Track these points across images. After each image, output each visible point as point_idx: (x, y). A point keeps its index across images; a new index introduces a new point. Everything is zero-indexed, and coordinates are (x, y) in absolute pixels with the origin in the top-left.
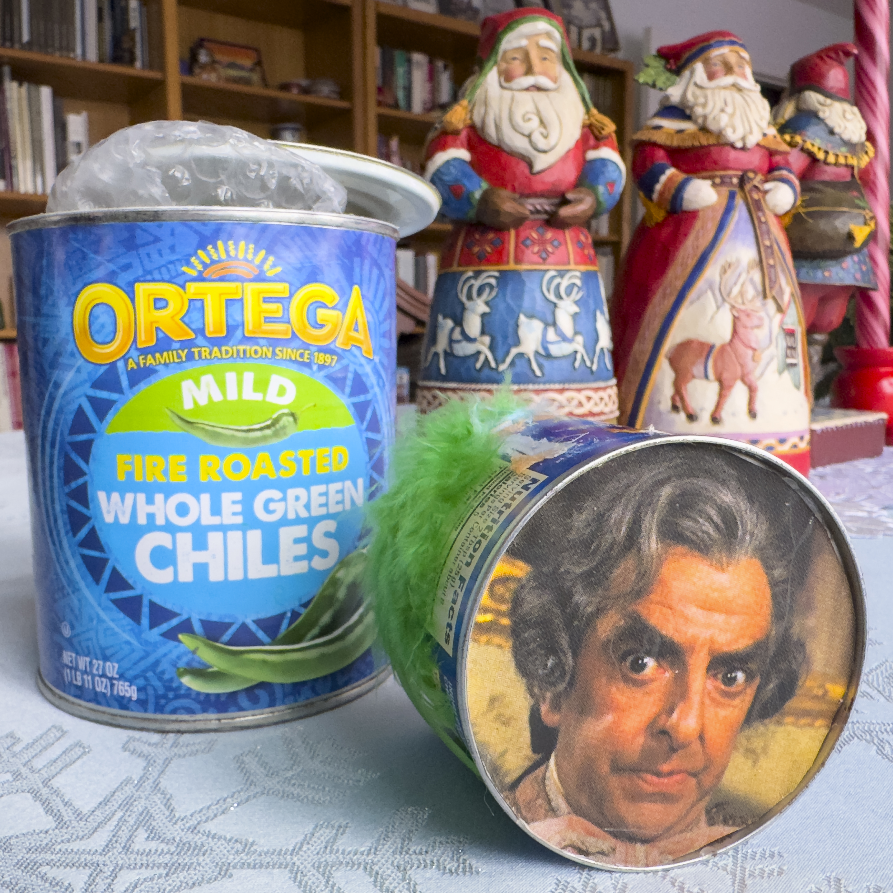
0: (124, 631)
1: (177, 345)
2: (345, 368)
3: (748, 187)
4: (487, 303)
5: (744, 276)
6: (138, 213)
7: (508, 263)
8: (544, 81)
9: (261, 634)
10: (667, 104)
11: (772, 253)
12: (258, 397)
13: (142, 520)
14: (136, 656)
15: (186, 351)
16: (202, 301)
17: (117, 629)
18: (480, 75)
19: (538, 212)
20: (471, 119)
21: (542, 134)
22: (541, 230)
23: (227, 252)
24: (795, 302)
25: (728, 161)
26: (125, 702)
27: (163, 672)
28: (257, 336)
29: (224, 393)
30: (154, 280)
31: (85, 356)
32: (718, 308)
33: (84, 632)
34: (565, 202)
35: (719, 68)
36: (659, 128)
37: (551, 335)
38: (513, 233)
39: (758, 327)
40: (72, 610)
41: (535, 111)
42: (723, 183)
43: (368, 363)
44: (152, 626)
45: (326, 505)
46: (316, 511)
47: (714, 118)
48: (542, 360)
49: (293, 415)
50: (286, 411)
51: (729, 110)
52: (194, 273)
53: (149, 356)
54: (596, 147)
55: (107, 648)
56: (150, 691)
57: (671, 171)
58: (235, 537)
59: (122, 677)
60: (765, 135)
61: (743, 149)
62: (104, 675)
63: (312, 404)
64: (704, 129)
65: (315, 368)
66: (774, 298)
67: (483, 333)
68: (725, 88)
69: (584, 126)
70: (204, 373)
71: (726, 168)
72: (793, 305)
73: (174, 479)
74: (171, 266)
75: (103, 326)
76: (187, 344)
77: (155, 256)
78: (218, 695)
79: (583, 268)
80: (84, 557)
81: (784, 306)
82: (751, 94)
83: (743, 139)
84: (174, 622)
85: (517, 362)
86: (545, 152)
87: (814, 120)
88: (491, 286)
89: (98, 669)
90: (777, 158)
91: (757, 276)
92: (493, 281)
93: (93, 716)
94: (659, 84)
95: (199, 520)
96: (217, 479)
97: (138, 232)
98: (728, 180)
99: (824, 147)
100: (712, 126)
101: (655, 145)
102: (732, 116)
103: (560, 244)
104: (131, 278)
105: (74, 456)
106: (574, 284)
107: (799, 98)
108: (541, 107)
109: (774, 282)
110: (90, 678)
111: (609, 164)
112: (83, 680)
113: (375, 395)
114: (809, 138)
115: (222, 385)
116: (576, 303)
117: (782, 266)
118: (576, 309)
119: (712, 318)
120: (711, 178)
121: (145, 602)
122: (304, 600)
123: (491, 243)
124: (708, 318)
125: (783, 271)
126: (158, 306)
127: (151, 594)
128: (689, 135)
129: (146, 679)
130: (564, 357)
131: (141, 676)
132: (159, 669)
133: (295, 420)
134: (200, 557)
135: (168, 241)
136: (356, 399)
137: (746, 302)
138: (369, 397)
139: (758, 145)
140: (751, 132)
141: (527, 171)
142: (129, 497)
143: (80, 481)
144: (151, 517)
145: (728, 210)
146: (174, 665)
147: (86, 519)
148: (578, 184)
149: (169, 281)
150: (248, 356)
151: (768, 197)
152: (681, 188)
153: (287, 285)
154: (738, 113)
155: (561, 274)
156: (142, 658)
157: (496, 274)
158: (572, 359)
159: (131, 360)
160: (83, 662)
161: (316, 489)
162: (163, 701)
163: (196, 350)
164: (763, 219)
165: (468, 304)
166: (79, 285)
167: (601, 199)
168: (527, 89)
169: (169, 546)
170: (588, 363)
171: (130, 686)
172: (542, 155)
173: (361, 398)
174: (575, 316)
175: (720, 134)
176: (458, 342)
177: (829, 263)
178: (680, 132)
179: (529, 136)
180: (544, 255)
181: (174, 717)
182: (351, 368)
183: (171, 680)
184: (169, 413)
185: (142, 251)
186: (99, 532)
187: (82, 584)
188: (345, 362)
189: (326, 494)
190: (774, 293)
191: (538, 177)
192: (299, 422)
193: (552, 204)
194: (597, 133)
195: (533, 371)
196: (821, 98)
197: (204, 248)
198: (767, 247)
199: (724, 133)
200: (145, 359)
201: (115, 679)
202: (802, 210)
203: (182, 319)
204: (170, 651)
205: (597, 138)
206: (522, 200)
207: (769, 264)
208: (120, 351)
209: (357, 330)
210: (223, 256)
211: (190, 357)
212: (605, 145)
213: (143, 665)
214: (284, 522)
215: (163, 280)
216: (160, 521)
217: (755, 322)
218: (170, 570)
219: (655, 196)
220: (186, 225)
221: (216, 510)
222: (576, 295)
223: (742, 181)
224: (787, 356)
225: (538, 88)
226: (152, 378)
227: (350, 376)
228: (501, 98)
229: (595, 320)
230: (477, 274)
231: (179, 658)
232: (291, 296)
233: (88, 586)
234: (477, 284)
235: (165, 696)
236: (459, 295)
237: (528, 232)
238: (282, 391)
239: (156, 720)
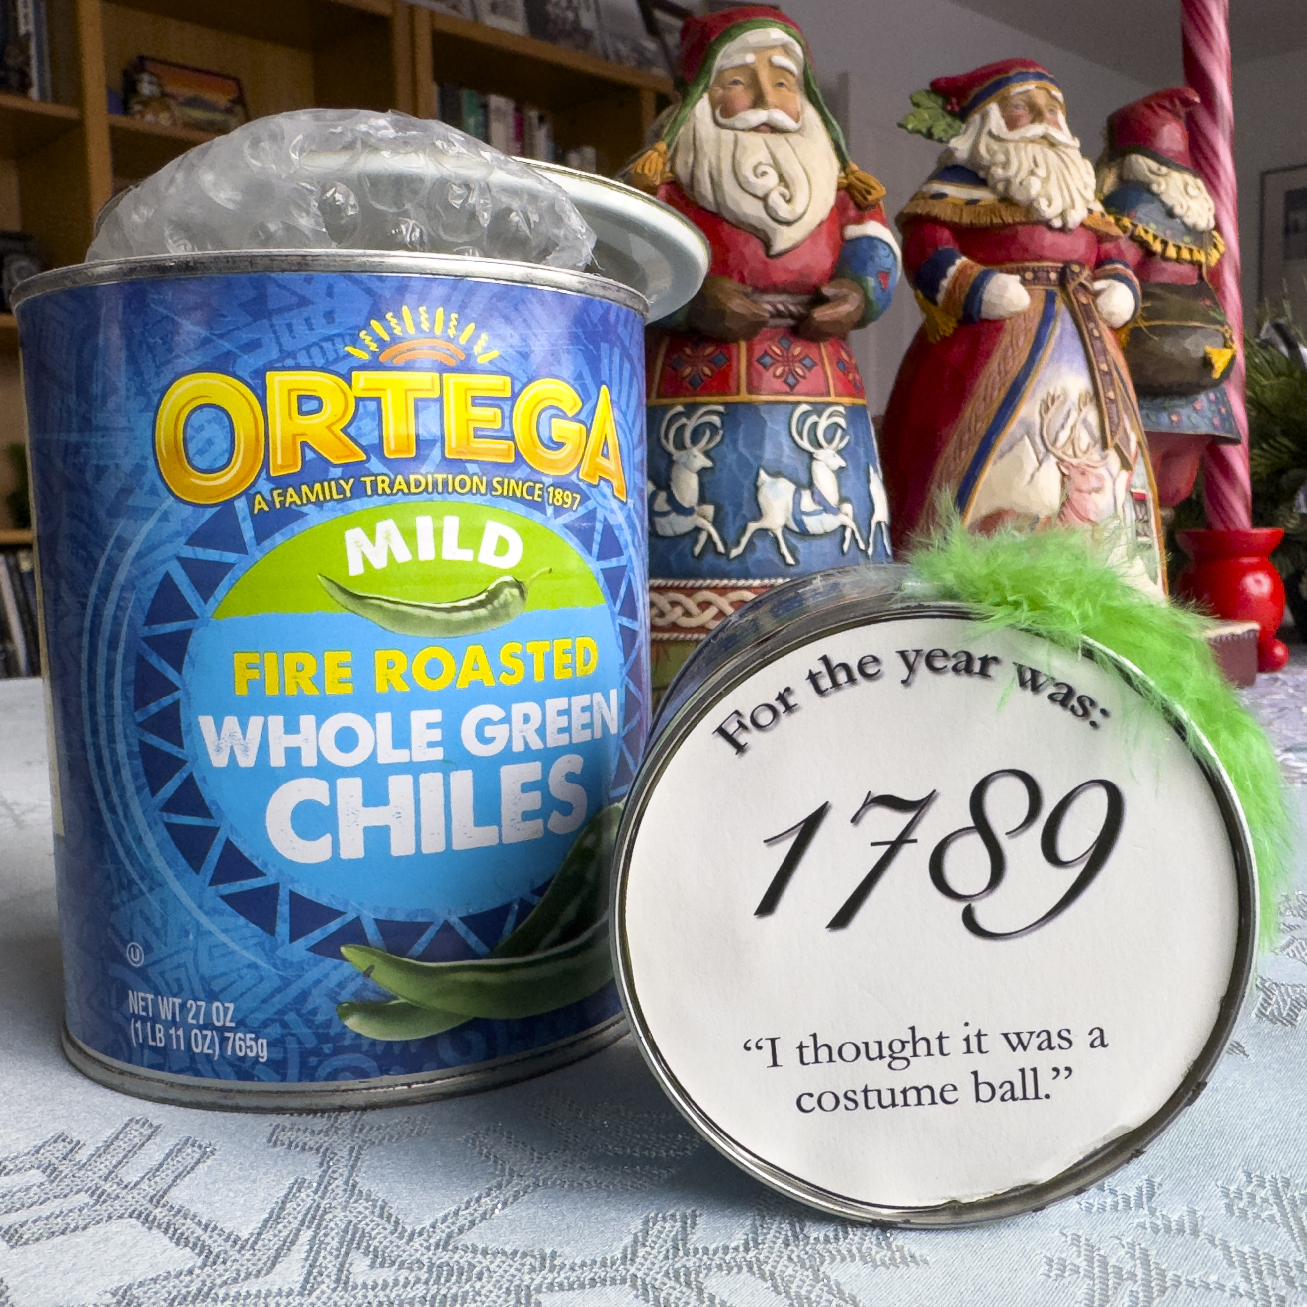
0: (246, 948)
1: (337, 472)
2: (590, 516)
3: (1072, 286)
4: (707, 454)
5: (1074, 415)
6: (272, 258)
7: (738, 393)
8: (780, 117)
9: (473, 940)
10: (949, 163)
11: (1112, 383)
12: (467, 555)
13: (278, 759)
14: (265, 988)
15: (352, 481)
16: (378, 400)
17: (233, 946)
18: (684, 105)
19: (779, 314)
20: (672, 170)
21: (783, 196)
22: (785, 343)
23: (417, 325)
24: (1143, 455)
25: (1043, 247)
26: (246, 1066)
27: (314, 1012)
28: (463, 457)
29: (413, 550)
30: (298, 368)
31: (177, 493)
32: (1040, 463)
33: (170, 955)
34: (818, 299)
35: (1022, 112)
36: (941, 196)
37: (807, 502)
38: (743, 345)
39: (1097, 490)
40: (147, 920)
41: (771, 162)
42: (1036, 279)
43: (622, 509)
44: (295, 935)
45: (567, 730)
46: (555, 740)
47: (1021, 184)
48: (794, 541)
49: (518, 585)
50: (508, 579)
51: (1041, 172)
52: (365, 356)
53: (291, 490)
54: (859, 221)
55: (215, 978)
56: (292, 1045)
57: (961, 261)
58: (432, 782)
59: (241, 1024)
60: (1090, 211)
61: (1063, 229)
62: (208, 1025)
63: (548, 569)
64: (1006, 200)
65: (550, 510)
66: (1117, 449)
67: (702, 500)
68: (1032, 141)
69: (839, 189)
70: (384, 517)
71: (1041, 258)
72: (1140, 458)
73: (331, 690)
74: (327, 345)
75: (210, 442)
76: (353, 470)
77: (300, 328)
78: (406, 1044)
79: (847, 400)
80: (171, 828)
81: (1131, 461)
82: (1069, 151)
83: (1063, 215)
84: (334, 926)
85: (758, 543)
86: (788, 223)
87: (1146, 196)
88: (712, 425)
89: (196, 1016)
90: (1108, 246)
91: (1092, 416)
92: (716, 420)
93: (186, 1096)
94: (938, 132)
95: (374, 754)
96: (402, 687)
97: (272, 290)
98: (1043, 275)
99: (1161, 235)
100: (1019, 195)
101: (935, 221)
102: (1046, 181)
103: (815, 364)
104: (260, 364)
105: (154, 659)
106: (837, 425)
107: (1122, 162)
108: (780, 156)
109: (1116, 426)
110: (181, 1032)
111: (880, 245)
112: (168, 1037)
113: (630, 559)
114: (1140, 220)
115: (410, 536)
116: (840, 452)
117: (1124, 402)
118: (840, 462)
119: (1032, 476)
120: (1020, 272)
121: (284, 895)
122: (539, 883)
123: (710, 361)
124: (1027, 477)
125: (1126, 410)
126: (305, 408)
127: (293, 881)
128: (985, 206)
129: (285, 1025)
130: (826, 534)
131: (273, 1021)
132: (309, 1006)
133: (522, 593)
134: (376, 816)
135: (324, 304)
136: (606, 564)
137: (1079, 453)
138: (623, 561)
139: (1082, 225)
140: (1073, 206)
141: (761, 252)
142: (255, 723)
143: (167, 700)
144: (293, 754)
145: (1047, 318)
146: (333, 996)
147: (178, 763)
148: (835, 274)
149: (323, 369)
150: (450, 490)
151: (1100, 301)
152: (978, 287)
153: (508, 379)
154: (1053, 178)
155: (818, 409)
156: (279, 990)
157: (721, 408)
158: (838, 539)
159: (258, 497)
160: (167, 1007)
161: (555, 704)
162: (313, 1061)
163: (368, 480)
164: (1096, 333)
165: (676, 455)
166: (167, 375)
167: (872, 296)
168: (756, 129)
169: (326, 802)
170: (862, 546)
171: (256, 1040)
172: (784, 228)
173: (614, 563)
174: (839, 473)
175: (1030, 208)
176: (664, 514)
177: (1177, 402)
178: (973, 202)
179: (764, 199)
180: (791, 380)
181: (332, 1085)
182: (599, 515)
183: (328, 1024)
184: (324, 583)
185: (277, 320)
186: (199, 784)
187: (168, 874)
188: (590, 504)
189: (567, 712)
190: (1117, 440)
191: (778, 262)
192: (529, 596)
193: (800, 304)
194: (859, 198)
195: (783, 557)
196: (1154, 165)
197: (381, 318)
198: (1104, 374)
199: (1035, 204)
200: (283, 495)
201: (230, 1029)
202: (1143, 324)
203: (344, 430)
204: (326, 976)
205: (859, 207)
206: (756, 297)
207: (1106, 398)
208: (239, 484)
209: (605, 456)
210: (411, 330)
211: (359, 491)
212: (872, 218)
213: (278, 1002)
214: (508, 756)
215: (313, 368)
216: (309, 759)
217: (1094, 483)
218: (327, 839)
219: (940, 297)
220: (351, 279)
221: (401, 739)
222: (839, 443)
223: (1064, 277)
224: (1138, 534)
225: (772, 128)
226: (295, 526)
227: (599, 527)
228: (719, 140)
229: (868, 481)
230: (691, 409)
231: (341, 985)
232: (515, 396)
233: (177, 877)
234: (691, 424)
235: (317, 1052)
236: (664, 441)
237: (765, 345)
238: (502, 547)
239: (303, 1093)
